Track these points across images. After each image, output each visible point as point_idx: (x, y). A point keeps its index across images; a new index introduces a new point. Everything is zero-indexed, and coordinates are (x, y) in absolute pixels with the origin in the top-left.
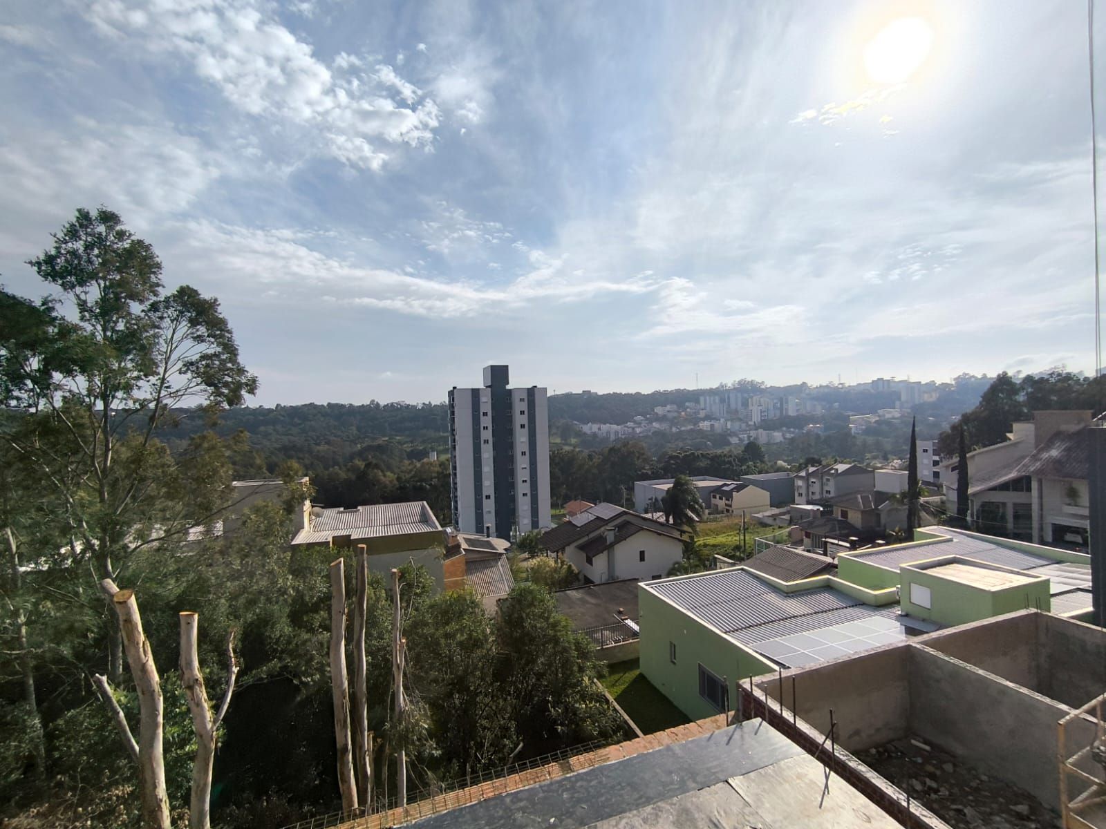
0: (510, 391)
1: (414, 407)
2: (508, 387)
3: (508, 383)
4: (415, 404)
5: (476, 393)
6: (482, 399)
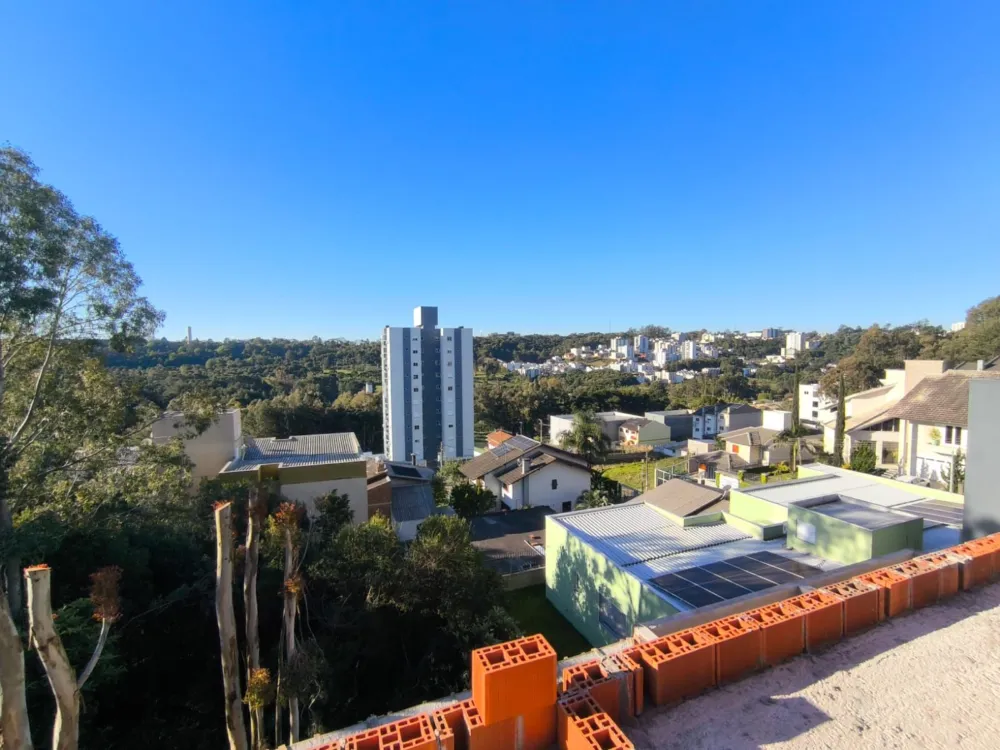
0: (438, 331)
1: (353, 343)
2: (437, 327)
3: (436, 324)
4: (354, 341)
5: (407, 332)
6: (412, 338)
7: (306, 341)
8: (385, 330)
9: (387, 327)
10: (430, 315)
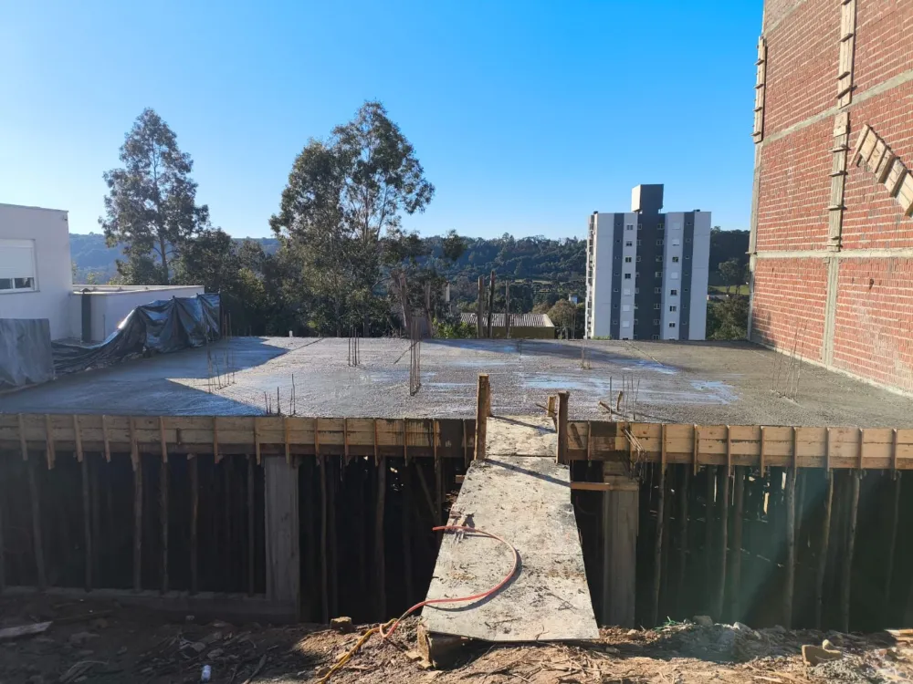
0: (663, 216)
1: (556, 243)
2: (662, 211)
3: (661, 207)
4: (557, 239)
5: (619, 218)
6: (626, 224)
7: (494, 241)
8: (593, 217)
9: (596, 212)
10: (652, 195)
